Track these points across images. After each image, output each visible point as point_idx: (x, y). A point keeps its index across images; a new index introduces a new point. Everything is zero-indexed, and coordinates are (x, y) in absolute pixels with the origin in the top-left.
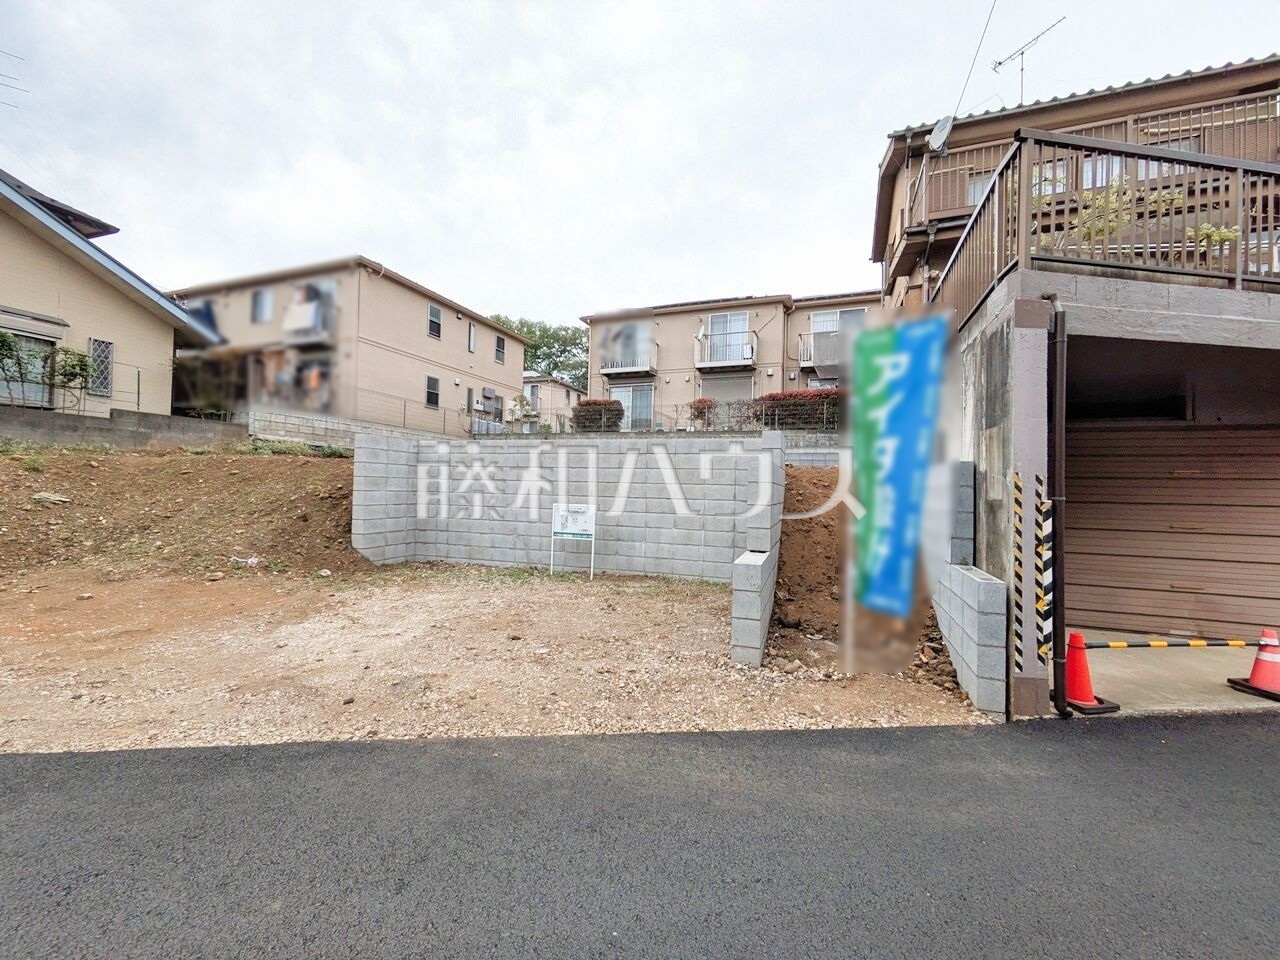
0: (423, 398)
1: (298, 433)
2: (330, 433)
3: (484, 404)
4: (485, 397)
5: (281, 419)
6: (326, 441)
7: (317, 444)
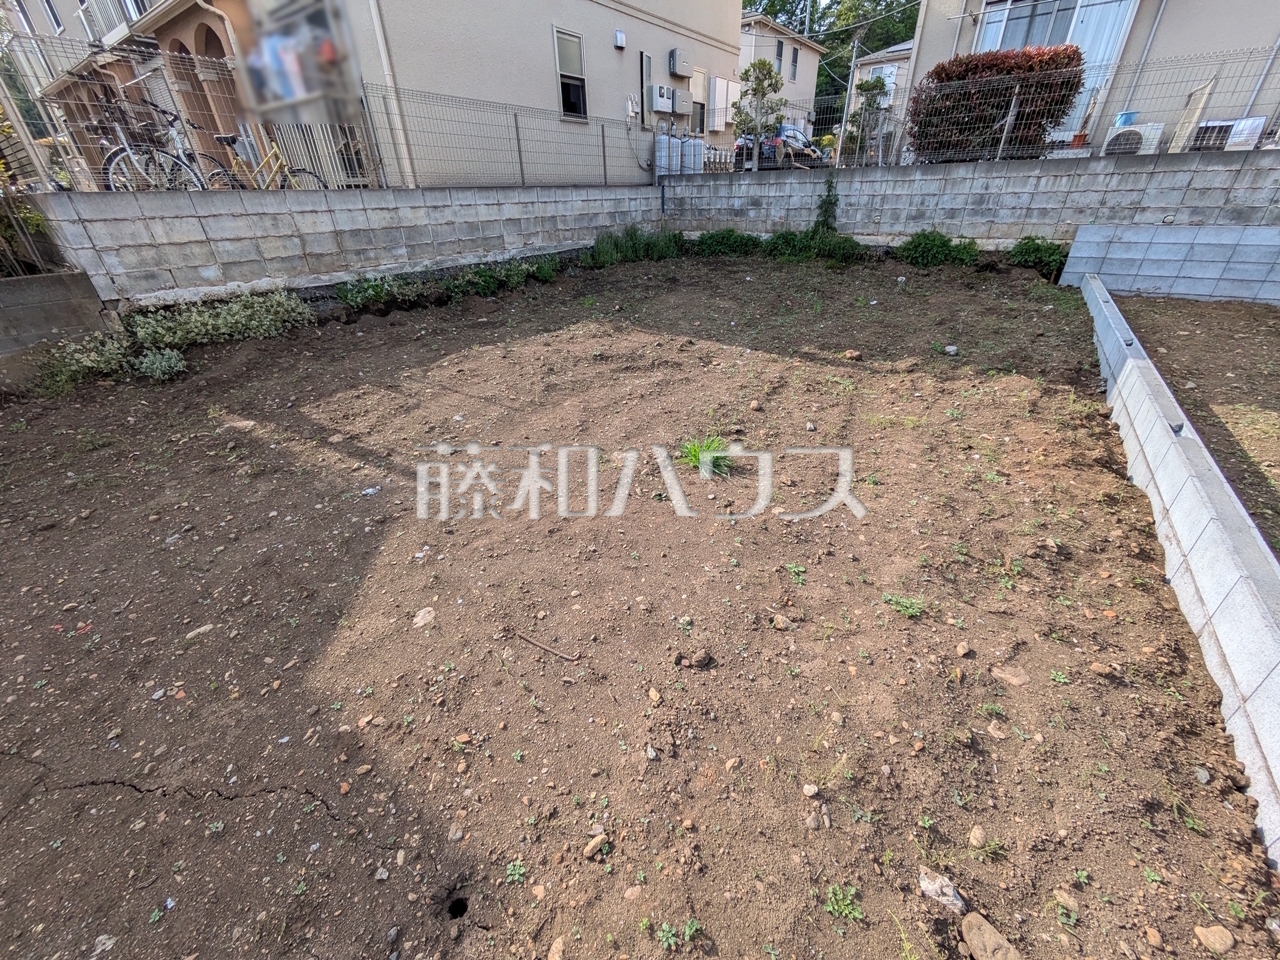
0: (554, 100)
1: (260, 265)
2: (350, 244)
3: (673, 97)
4: (675, 76)
5: (188, 231)
6: (346, 268)
7: (325, 279)
